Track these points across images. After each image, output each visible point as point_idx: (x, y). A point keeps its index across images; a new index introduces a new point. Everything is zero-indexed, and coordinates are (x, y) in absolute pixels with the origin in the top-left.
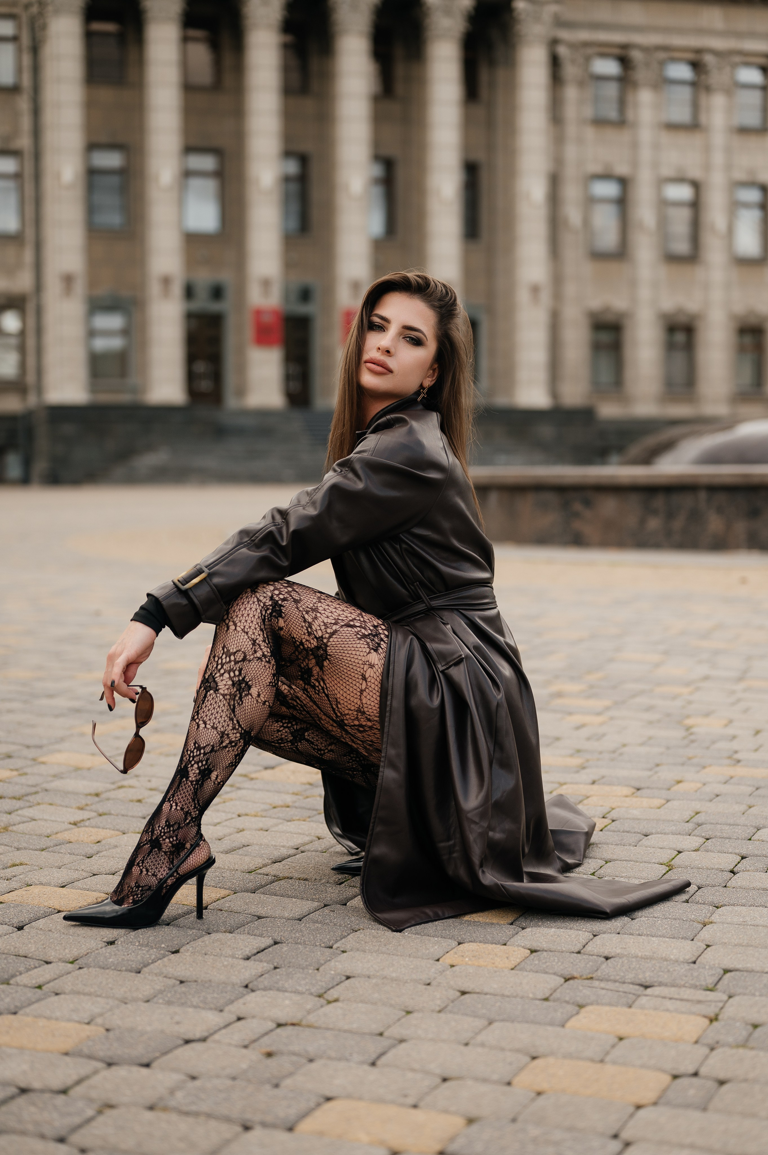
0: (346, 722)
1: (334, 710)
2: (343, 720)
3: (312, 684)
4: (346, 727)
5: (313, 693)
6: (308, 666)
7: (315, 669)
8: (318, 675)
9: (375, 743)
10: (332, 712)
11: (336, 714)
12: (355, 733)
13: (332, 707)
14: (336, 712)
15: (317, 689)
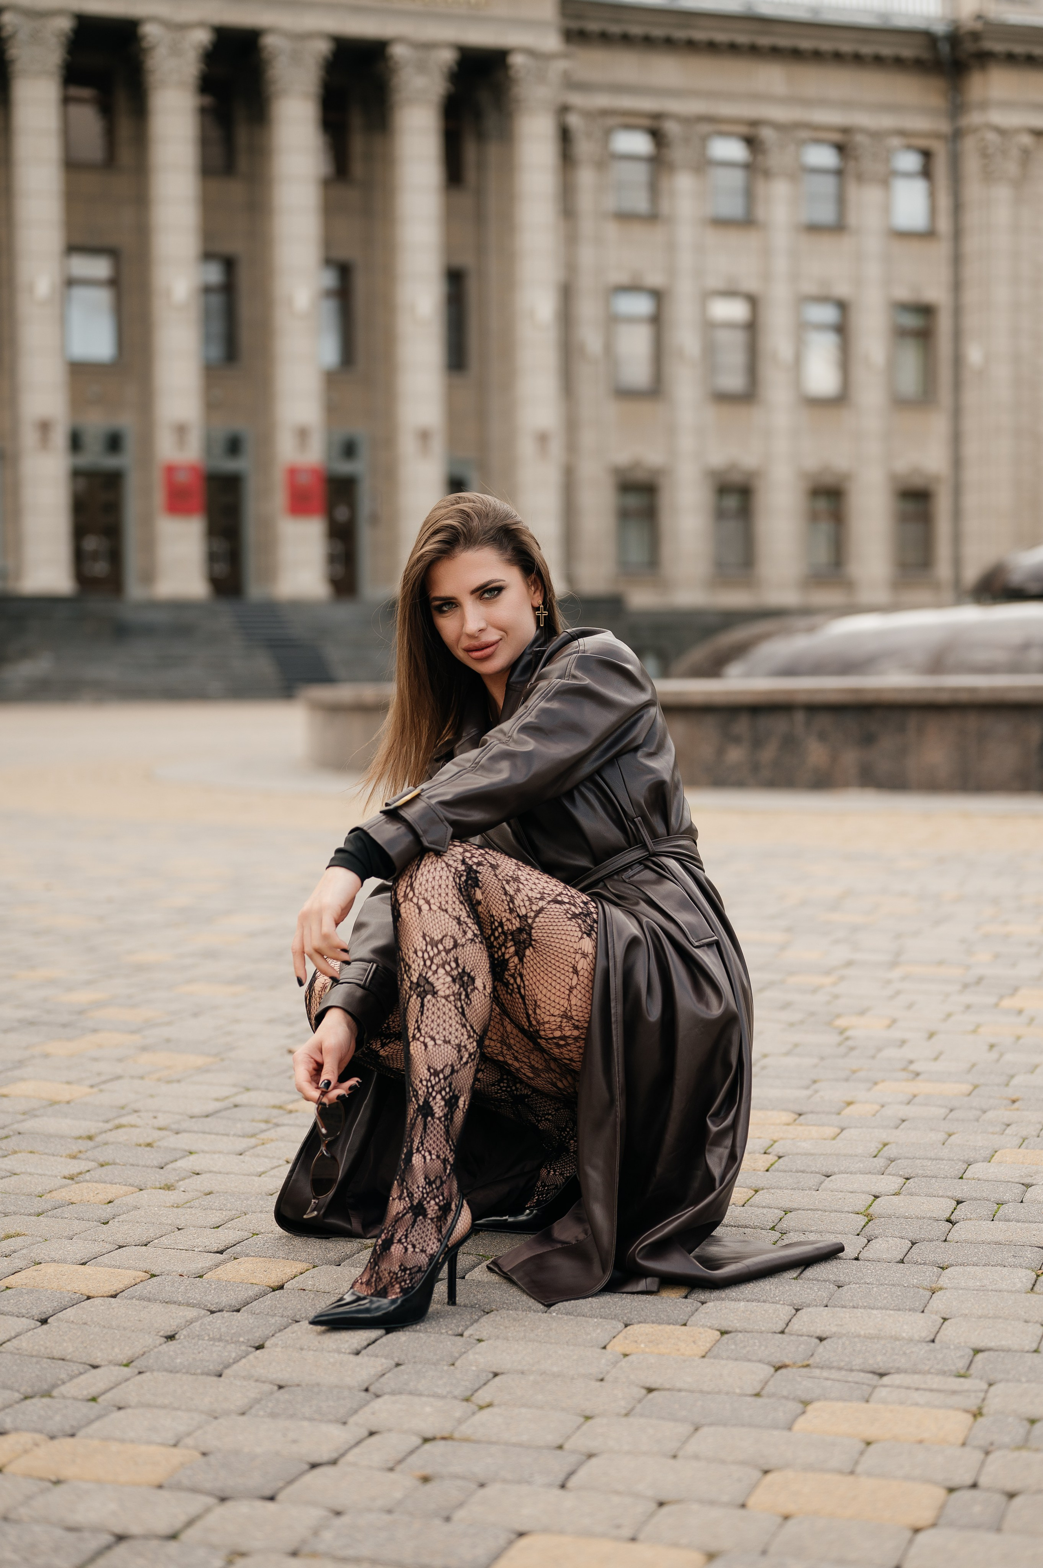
0: (542, 1033)
1: (528, 1016)
2: (538, 1031)
3: (505, 980)
4: (539, 1040)
5: (504, 992)
6: (504, 957)
7: (512, 960)
8: (515, 970)
9: (575, 1062)
10: (525, 1020)
11: (530, 1022)
12: (551, 1048)
13: (527, 1014)
14: (532, 1019)
15: (511, 987)
